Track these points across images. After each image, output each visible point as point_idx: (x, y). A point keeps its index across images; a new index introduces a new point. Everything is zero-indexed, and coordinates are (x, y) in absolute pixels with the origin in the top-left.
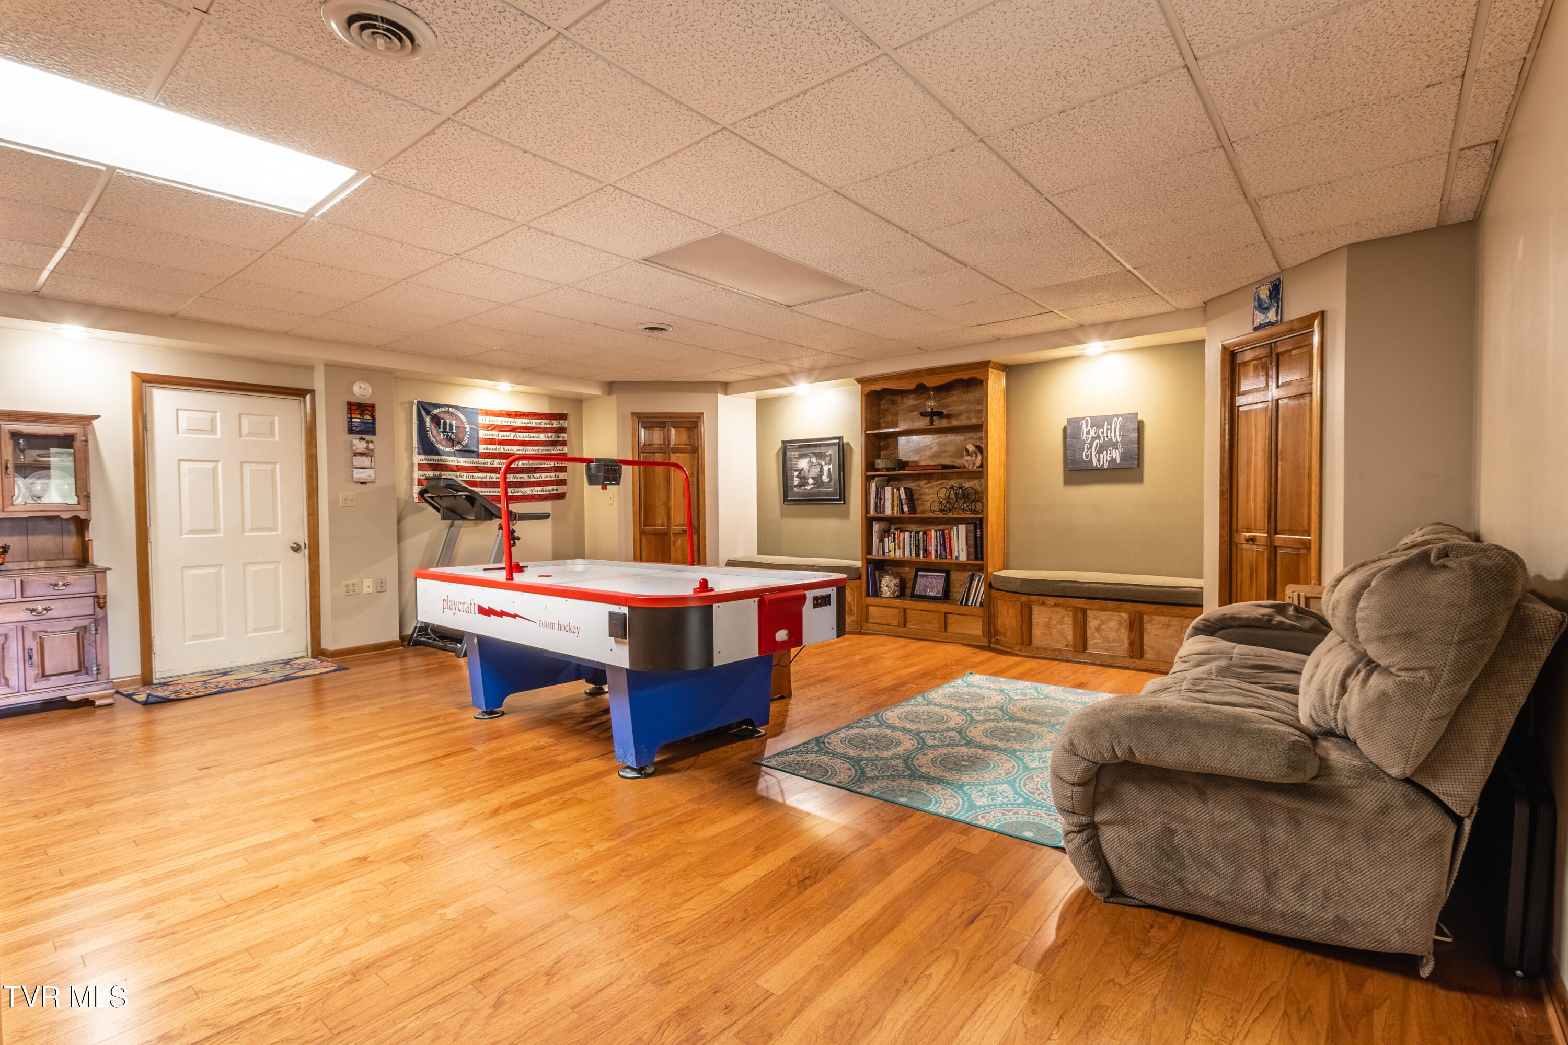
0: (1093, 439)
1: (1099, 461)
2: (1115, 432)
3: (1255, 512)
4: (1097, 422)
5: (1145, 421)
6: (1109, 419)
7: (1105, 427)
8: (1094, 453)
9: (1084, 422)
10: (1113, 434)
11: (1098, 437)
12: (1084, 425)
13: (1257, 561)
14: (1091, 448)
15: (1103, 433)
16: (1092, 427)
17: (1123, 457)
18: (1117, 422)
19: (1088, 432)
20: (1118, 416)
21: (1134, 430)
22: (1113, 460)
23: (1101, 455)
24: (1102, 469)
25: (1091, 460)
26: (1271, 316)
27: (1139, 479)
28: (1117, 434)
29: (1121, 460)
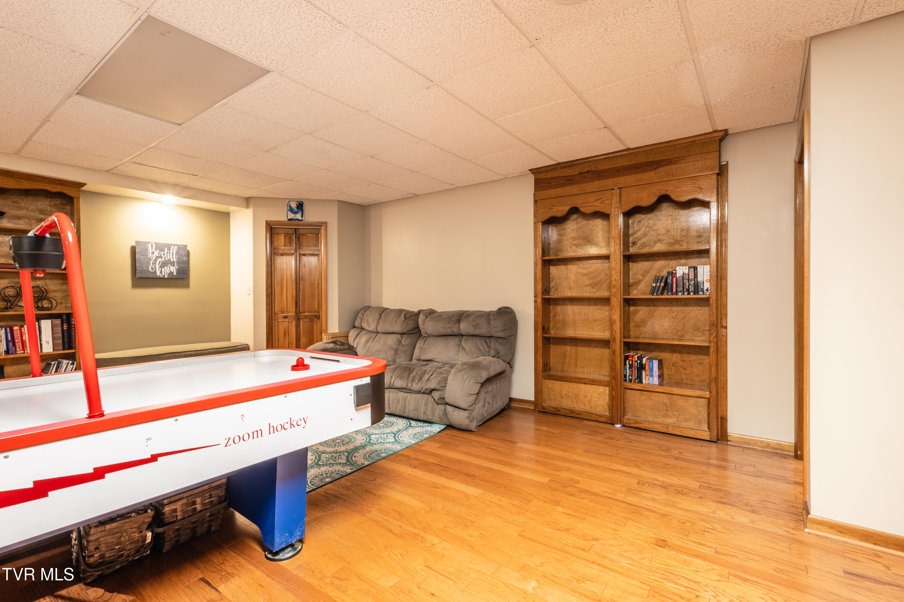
0: (157, 258)
1: (161, 272)
2: (173, 255)
3: (287, 304)
4: (160, 247)
5: (190, 251)
6: (169, 246)
7: (166, 251)
8: (157, 267)
9: (150, 245)
10: (171, 256)
11: (161, 257)
12: (150, 248)
13: (288, 326)
14: (155, 263)
15: (164, 254)
16: (156, 249)
17: (178, 271)
18: (174, 249)
19: (153, 253)
20: (174, 245)
21: (185, 255)
22: (171, 273)
23: (163, 269)
24: (163, 278)
25: (155, 272)
26: (299, 216)
27: (187, 285)
28: (174, 256)
29: (177, 273)
